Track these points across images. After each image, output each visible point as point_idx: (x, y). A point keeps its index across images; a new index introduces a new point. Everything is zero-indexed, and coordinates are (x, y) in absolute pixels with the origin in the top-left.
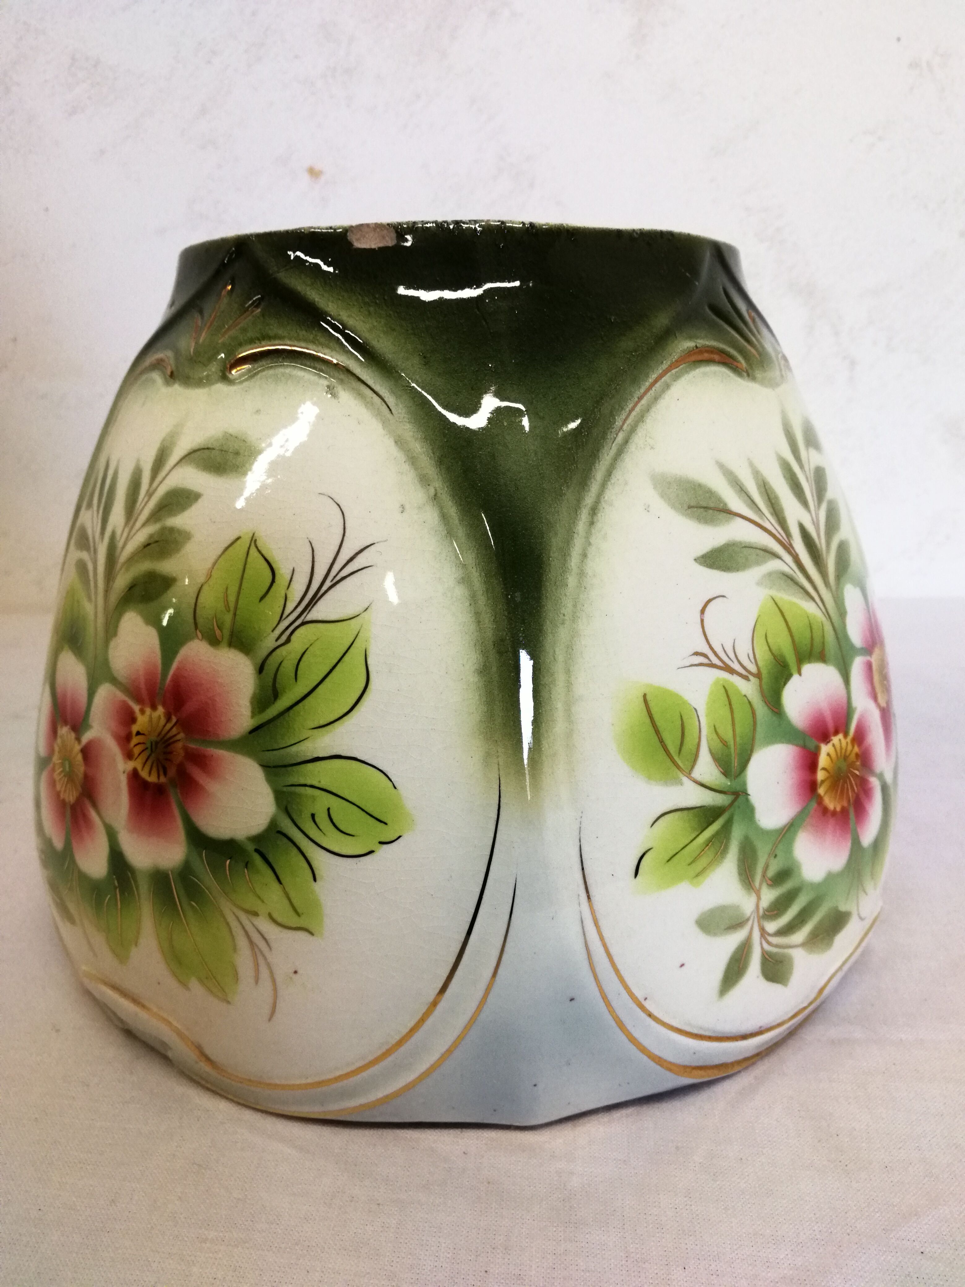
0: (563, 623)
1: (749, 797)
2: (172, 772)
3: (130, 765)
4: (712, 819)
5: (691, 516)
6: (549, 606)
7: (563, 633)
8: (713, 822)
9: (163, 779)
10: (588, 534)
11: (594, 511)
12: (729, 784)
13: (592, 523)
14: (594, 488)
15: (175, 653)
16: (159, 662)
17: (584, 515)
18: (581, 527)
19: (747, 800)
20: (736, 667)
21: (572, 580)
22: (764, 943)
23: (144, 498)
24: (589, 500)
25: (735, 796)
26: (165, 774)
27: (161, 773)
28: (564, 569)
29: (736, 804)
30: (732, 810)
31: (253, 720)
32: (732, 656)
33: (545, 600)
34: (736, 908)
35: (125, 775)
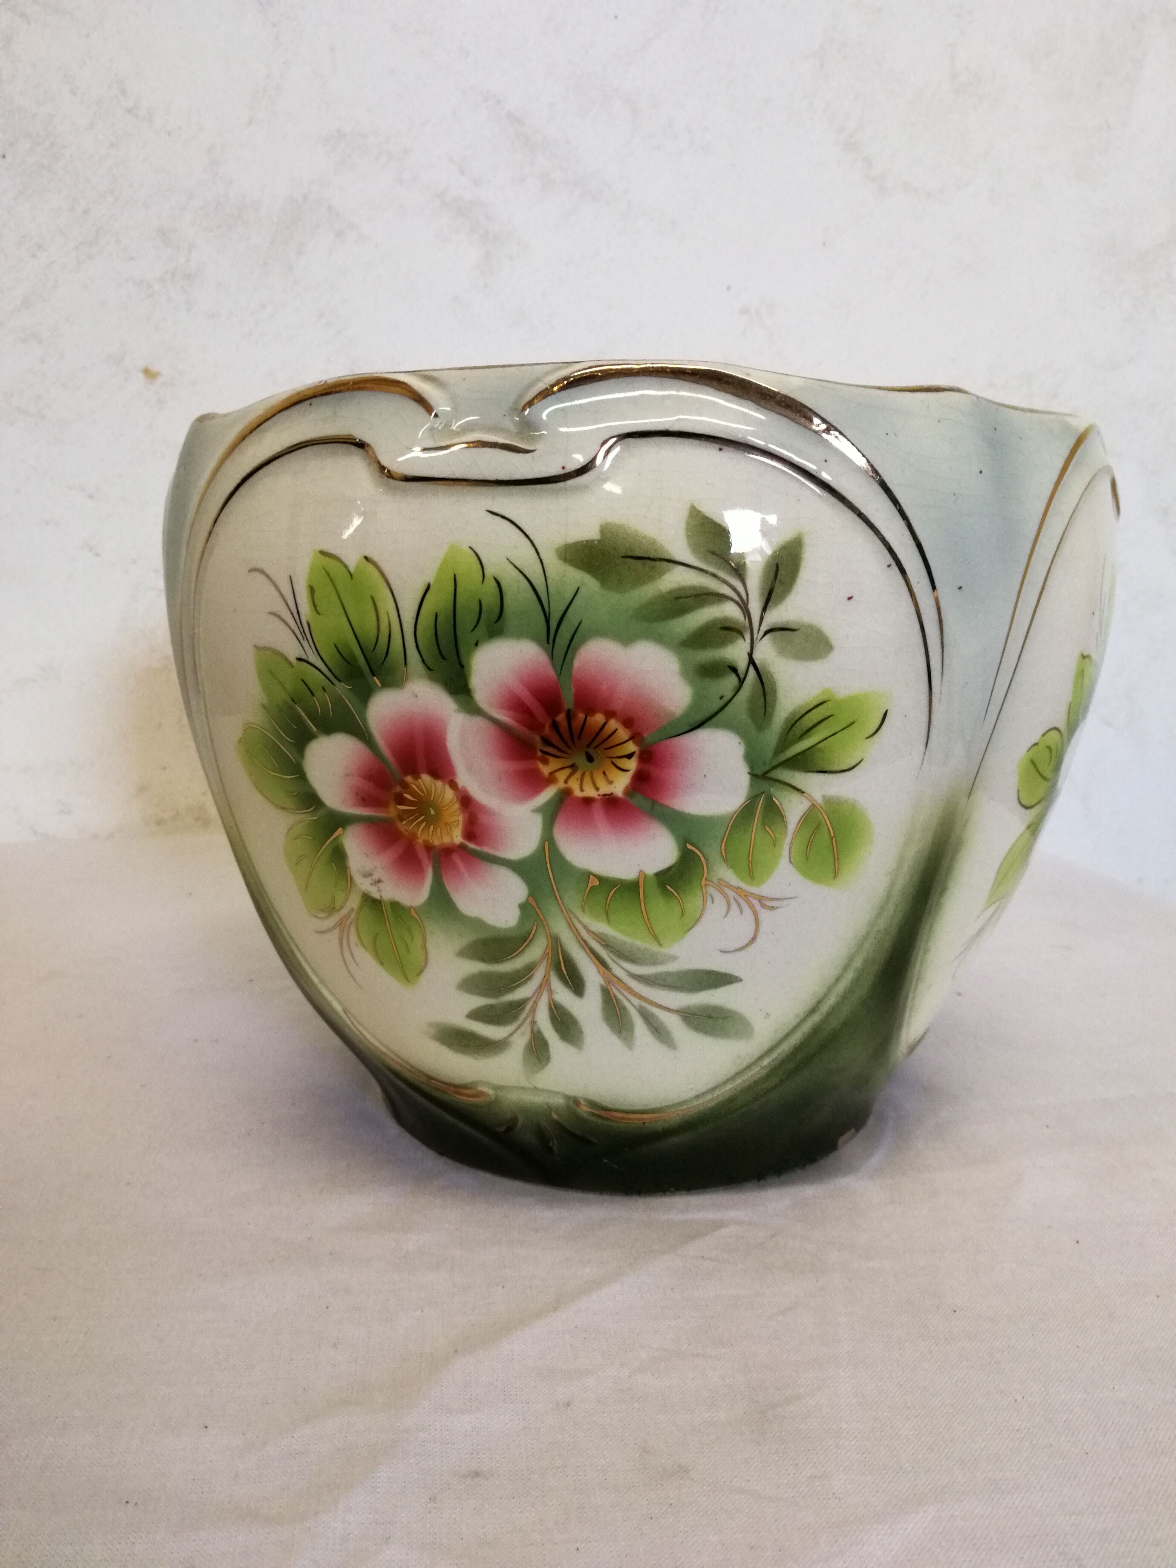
0: (878, 931)
1: (749, 771)
4: (799, 757)
5: (730, 1011)
6: (887, 945)
7: (882, 924)
8: (799, 754)
10: (825, 996)
11: (813, 1010)
12: (772, 789)
13: (819, 1002)
14: (807, 1027)
17: (825, 1008)
18: (832, 1000)
19: (752, 767)
20: (731, 894)
21: (858, 963)
22: (741, 589)
24: (816, 1018)
25: (766, 775)
28: (861, 973)
29: (767, 768)
30: (775, 762)
32: (733, 902)
33: (890, 950)
34: (782, 651)
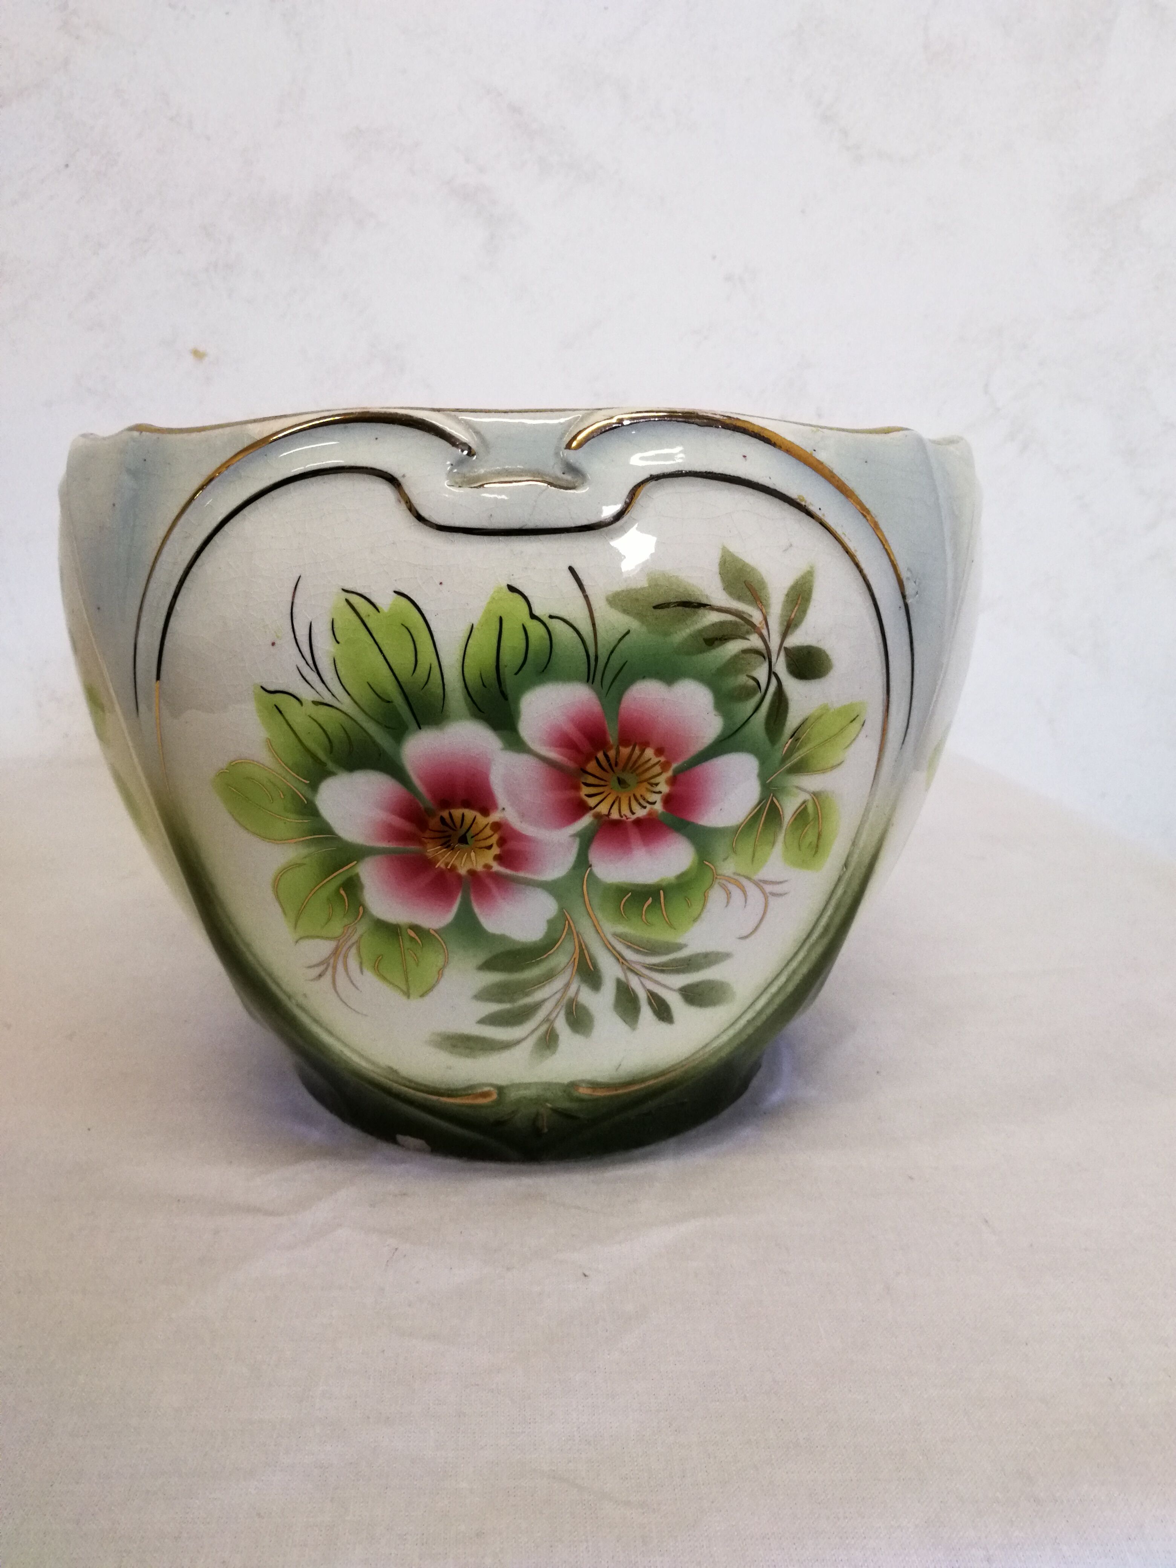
2: (434, 822)
3: (495, 817)
9: (445, 814)
15: (458, 917)
16: (477, 910)
23: (557, 1016)
26: (442, 819)
27: (448, 820)
31: (357, 872)
35: (500, 806)
